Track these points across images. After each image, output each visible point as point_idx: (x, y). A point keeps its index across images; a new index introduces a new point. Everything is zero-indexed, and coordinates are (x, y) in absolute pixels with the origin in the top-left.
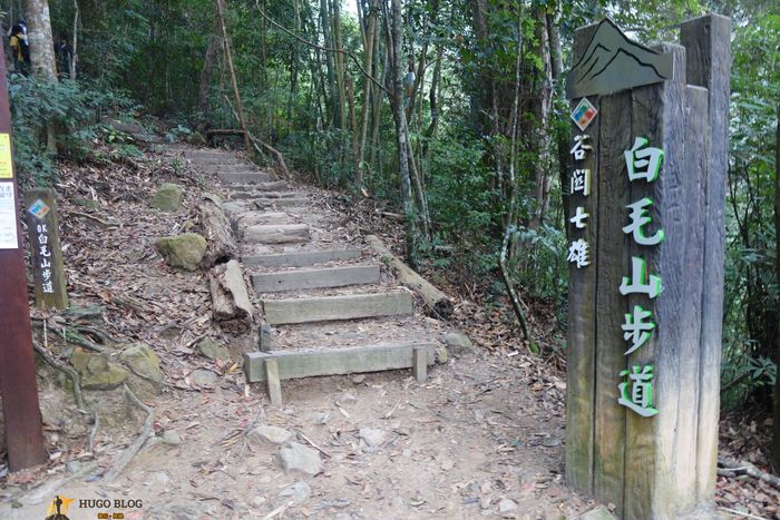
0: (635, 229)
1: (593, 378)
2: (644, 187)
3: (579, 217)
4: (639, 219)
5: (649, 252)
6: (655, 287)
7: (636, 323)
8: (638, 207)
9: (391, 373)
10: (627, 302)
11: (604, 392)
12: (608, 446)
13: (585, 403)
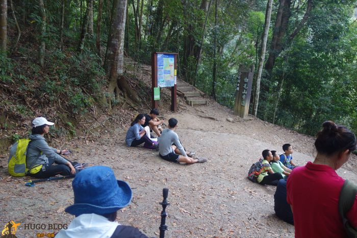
0: (245, 87)
1: (238, 103)
2: (246, 83)
3: (238, 85)
4: (245, 86)
5: (246, 89)
6: (246, 93)
7: (244, 97)
8: (245, 85)
9: (204, 104)
10: (243, 94)
11: (239, 104)
12: (239, 109)
13: (237, 105)
